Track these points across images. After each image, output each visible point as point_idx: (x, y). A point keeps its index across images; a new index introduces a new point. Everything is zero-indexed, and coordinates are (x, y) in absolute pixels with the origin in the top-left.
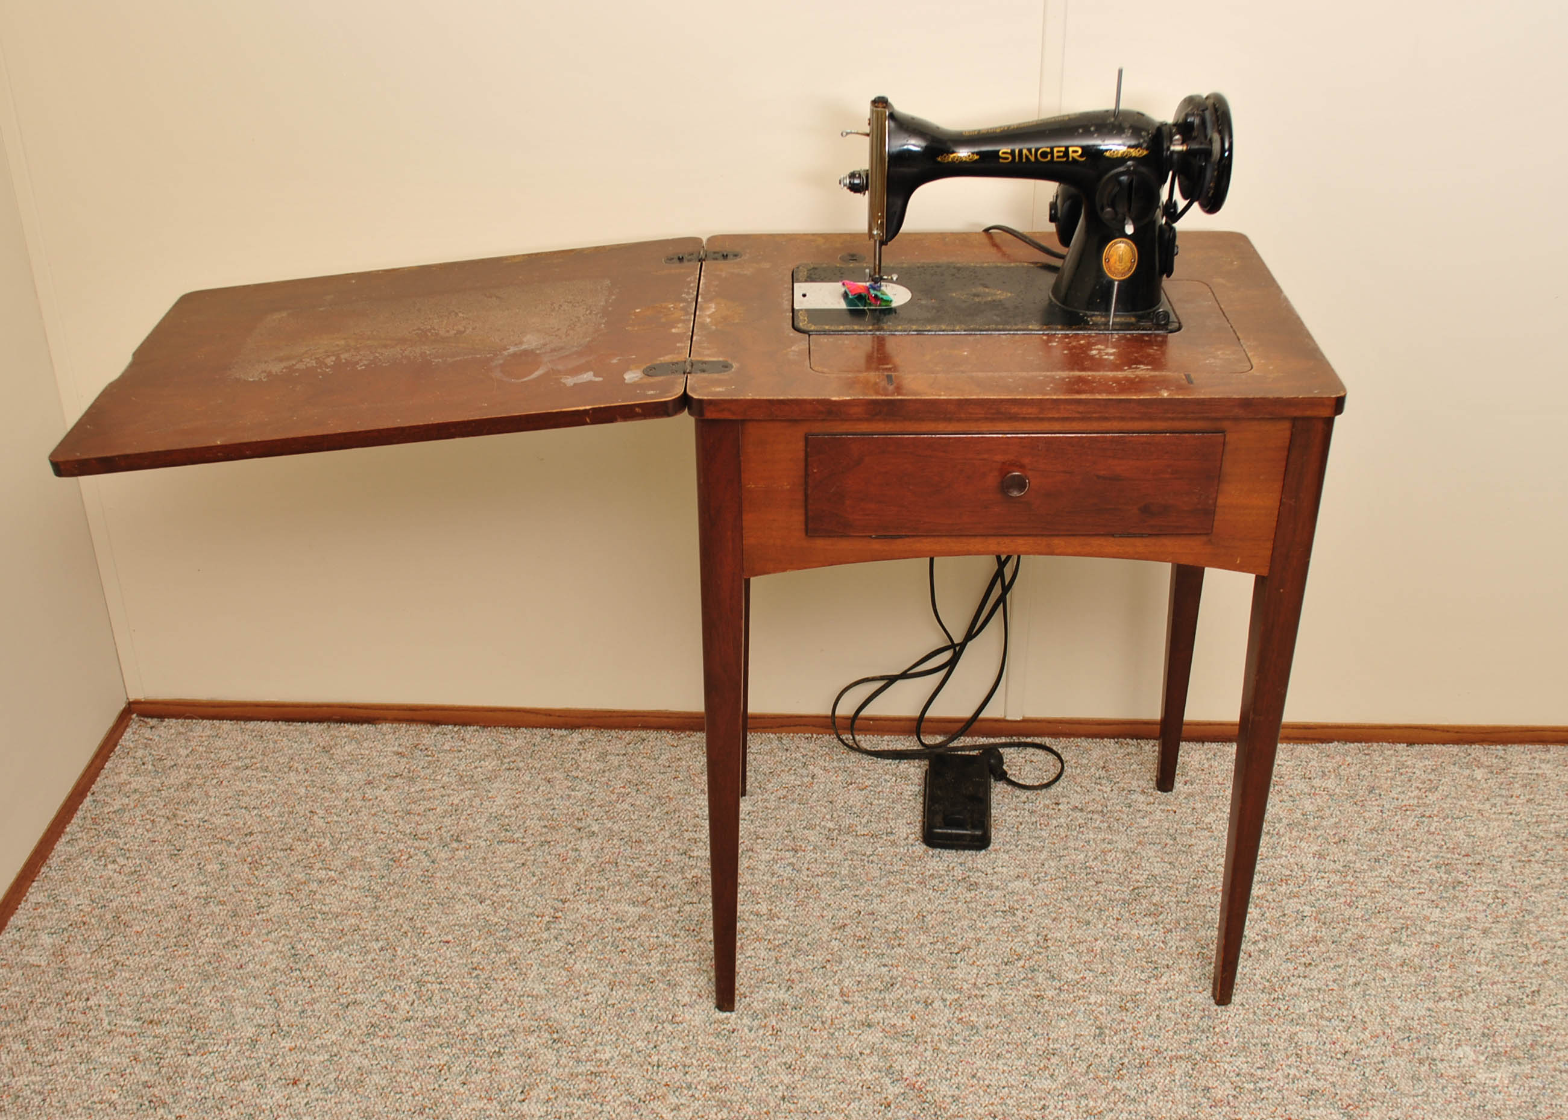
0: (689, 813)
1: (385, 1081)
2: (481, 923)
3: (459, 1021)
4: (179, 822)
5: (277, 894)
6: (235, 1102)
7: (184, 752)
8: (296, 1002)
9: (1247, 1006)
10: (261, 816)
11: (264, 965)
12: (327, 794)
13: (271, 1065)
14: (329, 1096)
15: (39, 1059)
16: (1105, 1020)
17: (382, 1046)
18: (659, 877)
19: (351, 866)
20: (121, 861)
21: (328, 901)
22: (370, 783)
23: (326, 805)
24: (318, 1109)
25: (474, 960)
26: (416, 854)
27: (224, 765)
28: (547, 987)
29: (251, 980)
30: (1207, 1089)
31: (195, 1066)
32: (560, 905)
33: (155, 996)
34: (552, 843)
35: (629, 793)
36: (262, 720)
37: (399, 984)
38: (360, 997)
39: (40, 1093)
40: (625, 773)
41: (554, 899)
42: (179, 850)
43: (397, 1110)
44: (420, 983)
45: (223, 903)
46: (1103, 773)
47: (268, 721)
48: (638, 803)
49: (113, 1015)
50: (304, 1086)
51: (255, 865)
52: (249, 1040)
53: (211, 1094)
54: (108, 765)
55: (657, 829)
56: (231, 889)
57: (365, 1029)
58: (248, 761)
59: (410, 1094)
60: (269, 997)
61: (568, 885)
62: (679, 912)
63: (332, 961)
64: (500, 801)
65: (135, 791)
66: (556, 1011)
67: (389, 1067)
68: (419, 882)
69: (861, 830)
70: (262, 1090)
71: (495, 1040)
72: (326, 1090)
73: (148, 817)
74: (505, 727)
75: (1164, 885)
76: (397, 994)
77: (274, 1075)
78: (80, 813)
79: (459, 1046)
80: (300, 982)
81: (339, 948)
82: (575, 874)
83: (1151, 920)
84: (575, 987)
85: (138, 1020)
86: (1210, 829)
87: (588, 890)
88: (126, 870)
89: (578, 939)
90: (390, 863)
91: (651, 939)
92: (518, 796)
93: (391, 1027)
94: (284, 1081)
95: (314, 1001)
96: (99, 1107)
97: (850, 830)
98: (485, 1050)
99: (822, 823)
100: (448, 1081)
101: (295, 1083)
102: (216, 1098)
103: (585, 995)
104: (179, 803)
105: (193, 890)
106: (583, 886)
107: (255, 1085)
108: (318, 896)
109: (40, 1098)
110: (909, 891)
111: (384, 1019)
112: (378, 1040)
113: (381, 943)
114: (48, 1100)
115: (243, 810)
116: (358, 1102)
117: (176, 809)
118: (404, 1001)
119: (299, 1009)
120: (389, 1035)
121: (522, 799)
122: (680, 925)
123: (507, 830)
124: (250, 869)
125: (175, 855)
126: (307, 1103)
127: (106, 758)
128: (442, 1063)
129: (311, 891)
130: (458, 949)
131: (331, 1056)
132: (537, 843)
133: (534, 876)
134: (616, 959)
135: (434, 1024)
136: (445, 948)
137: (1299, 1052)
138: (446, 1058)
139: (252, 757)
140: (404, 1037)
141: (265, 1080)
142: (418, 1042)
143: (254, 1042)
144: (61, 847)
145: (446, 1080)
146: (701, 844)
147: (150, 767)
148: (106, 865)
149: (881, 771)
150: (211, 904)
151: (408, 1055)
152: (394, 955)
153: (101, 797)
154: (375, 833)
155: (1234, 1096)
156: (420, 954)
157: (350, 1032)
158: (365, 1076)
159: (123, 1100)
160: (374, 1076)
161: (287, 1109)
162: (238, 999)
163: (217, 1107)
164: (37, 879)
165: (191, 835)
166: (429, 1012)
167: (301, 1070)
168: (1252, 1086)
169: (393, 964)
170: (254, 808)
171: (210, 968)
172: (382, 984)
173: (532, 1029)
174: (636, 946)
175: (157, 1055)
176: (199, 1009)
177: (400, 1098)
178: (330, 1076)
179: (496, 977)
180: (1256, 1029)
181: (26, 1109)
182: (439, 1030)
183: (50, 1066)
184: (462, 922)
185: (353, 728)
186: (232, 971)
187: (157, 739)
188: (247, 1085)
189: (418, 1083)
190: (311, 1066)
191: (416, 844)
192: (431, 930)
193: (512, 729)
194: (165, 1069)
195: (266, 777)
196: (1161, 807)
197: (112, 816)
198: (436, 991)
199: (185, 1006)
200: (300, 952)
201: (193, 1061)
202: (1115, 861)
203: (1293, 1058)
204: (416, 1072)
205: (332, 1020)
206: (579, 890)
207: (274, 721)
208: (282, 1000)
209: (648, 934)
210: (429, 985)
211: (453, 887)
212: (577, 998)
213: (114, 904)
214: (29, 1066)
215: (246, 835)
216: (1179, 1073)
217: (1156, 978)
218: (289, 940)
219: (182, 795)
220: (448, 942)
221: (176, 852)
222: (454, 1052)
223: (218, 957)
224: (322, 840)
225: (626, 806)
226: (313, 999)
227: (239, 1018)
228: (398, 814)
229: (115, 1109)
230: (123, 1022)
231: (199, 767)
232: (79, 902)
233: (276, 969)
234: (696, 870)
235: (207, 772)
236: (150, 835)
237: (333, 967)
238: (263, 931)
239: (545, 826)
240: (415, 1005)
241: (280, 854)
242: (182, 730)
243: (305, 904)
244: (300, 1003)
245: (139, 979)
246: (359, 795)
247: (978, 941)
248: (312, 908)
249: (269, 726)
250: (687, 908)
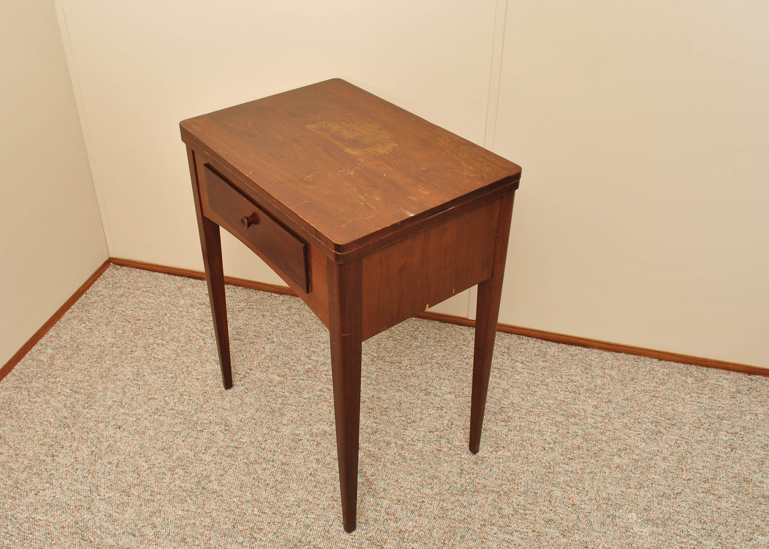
0: (316, 339)
1: (153, 434)
2: (215, 373)
3: (191, 414)
4: (114, 310)
5: (140, 347)
6: (94, 431)
7: (125, 281)
8: (131, 394)
9: (534, 473)
10: (145, 313)
11: (125, 376)
12: (174, 308)
13: (113, 419)
14: (130, 436)
15: (31, 399)
16: (466, 467)
17: (158, 419)
18: (294, 366)
19: (172, 340)
20: (87, 323)
21: (158, 353)
22: (192, 305)
23: (172, 312)
24: (124, 440)
25: (206, 389)
26: (199, 339)
27: (139, 289)
28: (231, 406)
29: (118, 382)
30: (501, 509)
31: (85, 413)
32: (249, 371)
33: (81, 381)
34: (255, 343)
35: (295, 326)
36: (159, 272)
37: (173, 394)
38: (156, 396)
39: (27, 413)
40: (296, 317)
41: (247, 368)
42: (109, 322)
43: (154, 447)
44: (182, 395)
45: (119, 347)
46: (506, 350)
47: (162, 273)
48: (297, 331)
49: (63, 386)
50: (122, 430)
51: (136, 333)
52: (109, 407)
53: (87, 426)
54: (96, 283)
55: (301, 344)
56: (124, 342)
57: (153, 410)
58: (148, 289)
59: (161, 441)
60: (122, 390)
61: (255, 363)
62: (296, 383)
63: (151, 379)
64: (241, 321)
65: (102, 295)
66: (231, 417)
67: (157, 428)
68: (196, 351)
69: (387, 359)
70: (106, 429)
71: (202, 425)
72: (130, 434)
73: (103, 306)
74: (254, 289)
75: (516, 408)
76: (171, 398)
77: (112, 423)
78: (79, 301)
79: (187, 425)
80: (136, 386)
81: (156, 374)
82: (259, 358)
83: (503, 424)
84: (242, 408)
85: (71, 390)
86: (547, 385)
87: (262, 367)
88: (88, 327)
89: (251, 387)
90: (188, 341)
91: (281, 393)
92: (248, 320)
93: (164, 412)
94: (116, 426)
95: (139, 395)
96: (45, 423)
97: (383, 359)
98: (197, 428)
99: (372, 353)
100: (178, 439)
101: (119, 428)
102: (88, 428)
103: (245, 412)
104: (116, 303)
105: (110, 340)
106: (261, 364)
107: (104, 426)
108: (155, 351)
109: (26, 415)
110: (399, 390)
111: (162, 407)
112: (157, 416)
113: (172, 375)
114: (28, 416)
115: (139, 309)
116: (140, 441)
117: (114, 305)
118: (173, 401)
119: (132, 397)
120: (162, 414)
121: (250, 322)
122: (295, 388)
123: (239, 335)
124: (134, 334)
125: (108, 324)
126: (121, 437)
127: (96, 280)
128: (178, 431)
129: (153, 348)
130: (201, 383)
131: (137, 419)
132: (249, 342)
133: (243, 356)
134: (263, 399)
135: (181, 413)
136: (196, 381)
137: (551, 500)
138: (180, 429)
139: (150, 288)
140: (167, 417)
141: (109, 424)
142: (172, 420)
143: (110, 407)
144: (67, 314)
145: (177, 438)
146: (317, 354)
147: (111, 286)
148: (81, 324)
149: (406, 333)
150: (114, 347)
151: (166, 425)
152: (175, 381)
153: (88, 296)
154: (187, 327)
155: (512, 515)
156: (186, 382)
157: (148, 411)
158: (147, 430)
159: (55, 422)
160: (150, 431)
161: (113, 438)
162: (110, 389)
163: (87, 432)
164: (54, 325)
165: (116, 316)
166: (181, 408)
167: (124, 423)
168: (522, 512)
169: (174, 385)
170: (144, 309)
171: (105, 374)
172: (167, 392)
173: (219, 423)
174: (273, 395)
175: (73, 406)
176: (94, 390)
177: (157, 442)
178: (134, 428)
179: (212, 398)
180: (534, 485)
181: (20, 419)
182: (182, 416)
183: (34, 403)
184: (207, 372)
185: (194, 281)
186: (112, 376)
187: (117, 274)
188: (102, 425)
189: (166, 438)
190: (128, 422)
191: (201, 335)
192: (194, 373)
193: (256, 291)
194: (74, 412)
195: (153, 296)
196: (528, 371)
197: (90, 304)
198: (187, 400)
199: (90, 388)
200: (140, 373)
201: (85, 411)
202: (497, 393)
203: (547, 502)
204: (167, 433)
205: (142, 404)
206: (259, 366)
207: (164, 273)
208: (127, 392)
209: (280, 390)
210: (185, 396)
211: (209, 355)
212: (241, 413)
213: (78, 341)
214: (26, 401)
215: (137, 320)
216: (490, 498)
217: (496, 451)
218: (138, 367)
219: (119, 299)
220: (198, 379)
221: (108, 323)
222: (184, 427)
223: (109, 369)
224: (165, 327)
225: (291, 332)
226: (138, 394)
227: (108, 397)
228: (199, 320)
229: (51, 425)
230: (66, 390)
231: (129, 289)
232: (66, 338)
233: (129, 379)
234: (310, 365)
235: (131, 291)
236: (101, 314)
237: (151, 381)
238: (130, 362)
239: (255, 336)
240: (176, 404)
241: (147, 330)
242: (128, 272)
243: (149, 353)
244: (133, 394)
245: (77, 373)
246: (186, 310)
247: (421, 419)
248: (151, 355)
249: (161, 275)
250: (301, 381)
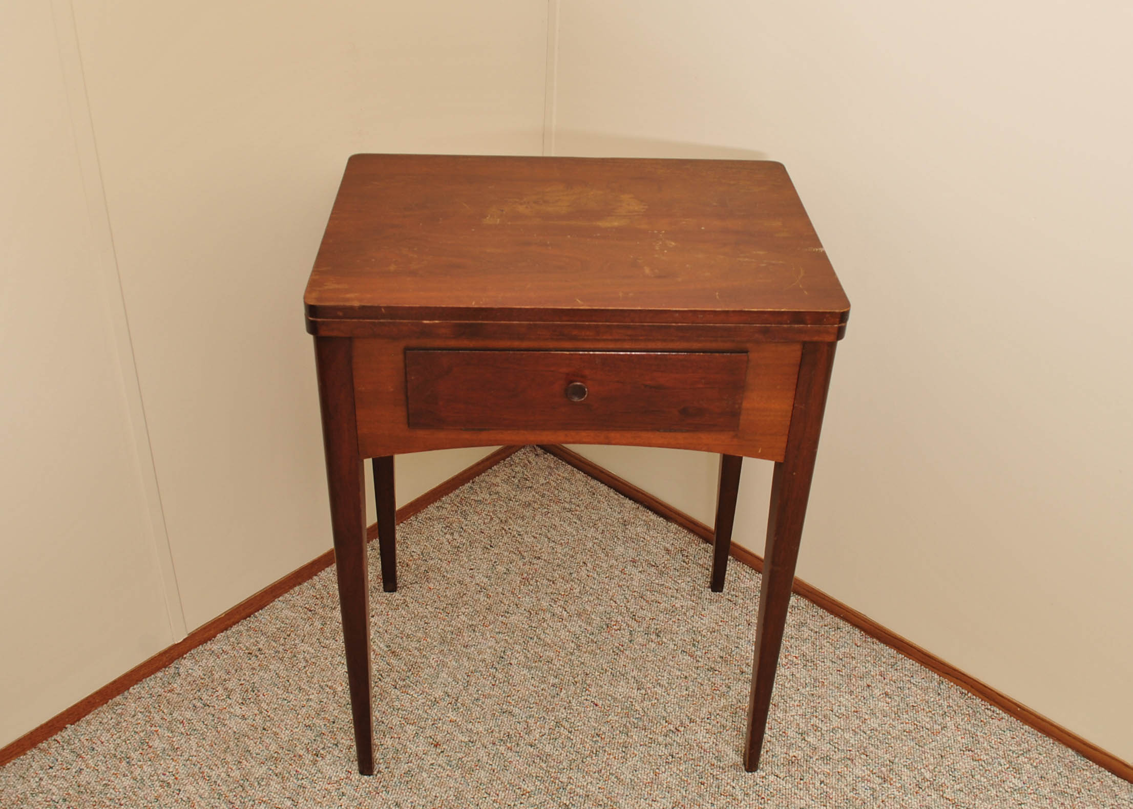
0: (828, 704)
1: (486, 780)
2: (628, 704)
3: (560, 767)
4: (505, 527)
5: (523, 609)
6: (396, 736)
7: (542, 481)
8: (477, 691)
10: (553, 549)
11: (480, 653)
12: (602, 555)
13: (433, 724)
14: (449, 767)
15: (322, 639)
17: (502, 754)
18: (770, 742)
19: (579, 615)
20: (456, 536)
21: (547, 631)
22: (634, 561)
23: (596, 562)
24: (435, 772)
25: (603, 729)
26: (624, 629)
27: (558, 502)
28: (633, 778)
29: (465, 659)
31: (394, 697)
32: (687, 722)
33: (408, 636)
34: (717, 672)
35: (798, 664)
36: (602, 483)
37: (545, 716)
38: (516, 711)
39: (307, 661)
40: (806, 648)
41: (687, 715)
42: (491, 546)
43: (478, 805)
44: (558, 724)
45: (488, 597)
47: (606, 485)
48: (798, 675)
49: (378, 635)
50: (440, 752)
51: (525, 581)
52: (434, 700)
53: (388, 722)
54: (495, 468)
55: (797, 703)
56: (501, 590)
57: (502, 735)
58: (573, 506)
59: (493, 798)
60: (466, 677)
61: (704, 710)
62: (763, 777)
63: (519, 674)
64: (706, 620)
65: (497, 493)
66: (625, 800)
67: (496, 771)
68: (611, 651)
69: (949, 794)
70: (415, 738)
71: (572, 795)
72: (449, 763)
73: (491, 514)
74: (750, 567)
76: (538, 723)
77: (429, 732)
78: (457, 491)
79: (547, 785)
80: (490, 678)
81: (530, 668)
82: (714, 705)
84: (651, 790)
85: (387, 647)
87: (715, 722)
88: (455, 543)
89: (680, 756)
90: (604, 627)
91: (729, 787)
92: (720, 623)
93: (518, 744)
94: (432, 740)
95: (489, 696)
96: (328, 689)
97: (940, 788)
98: (560, 798)
99: (923, 770)
100: (522, 805)
101: (436, 746)
102: (388, 726)
103: (653, 800)
104: (514, 514)
105: (480, 578)
106: (713, 718)
107: (415, 732)
108: (545, 625)
109: (304, 664)
111: (518, 735)
112: (504, 748)
113: (557, 680)
114: (307, 668)
115: (546, 539)
116: (460, 784)
117: (510, 517)
118: (539, 731)
119: (476, 696)
120: (513, 749)
121: (722, 627)
122: (757, 788)
123: (694, 645)
124: (521, 582)
125: (487, 548)
126: (432, 764)
127: (497, 463)
128: (528, 790)
129: (543, 618)
130: (599, 714)
131: (470, 741)
132: (707, 667)
133: (686, 690)
134: (693, 787)
135: (544, 758)
136: (592, 709)
138: (533, 788)
139: (578, 506)
140: (520, 756)
141: (422, 732)
142: (525, 766)
143: (436, 701)
144: (432, 509)
145: (521, 803)
146: (820, 733)
147: (517, 481)
148: (446, 534)
149: (1001, 753)
150: (482, 593)
151: (513, 770)
152: (557, 694)
153: (476, 487)
154: (611, 599)
156: (574, 703)
157: (492, 732)
158: (478, 768)
159: (342, 693)
160: (483, 772)
161: (419, 761)
162: (449, 668)
163: (384, 733)
164: (405, 522)
165: (506, 539)
166: (548, 749)
167: (446, 739)
169: (552, 700)
170: (554, 542)
171: (450, 637)
172: (536, 710)
173: (601, 803)
174: (714, 785)
175: (380, 677)
176: (424, 660)
177: (485, 798)
178: (459, 755)
179: (607, 750)
181: (293, 667)
182: (544, 765)
183: (324, 647)
184: (616, 696)
185: (653, 517)
186: (460, 646)
187: (534, 463)
188: (411, 729)
189: (503, 795)
190: (453, 740)
191: (630, 623)
192: (593, 689)
193: (753, 571)
194: (377, 688)
195: (576, 523)
197: (473, 503)
198: (563, 737)
199: (418, 654)
200: (506, 657)
201: (395, 693)
204: (508, 786)
205: (489, 716)
206: (708, 719)
207: (609, 487)
208: (472, 684)
209: (729, 781)
210: (562, 728)
211: (630, 666)
212: (646, 799)
213: (432, 562)
214: (314, 640)
215: (536, 557)
218: (506, 645)
219: (521, 510)
220: (596, 705)
221: (489, 547)
222: (541, 787)
223: (460, 631)
224: (576, 586)
225: (788, 673)
226: (489, 694)
227: (439, 680)
228: (635, 594)
229: (334, 697)
230: (379, 643)
231: (543, 496)
232: (415, 550)
233: (484, 660)
234: (800, 752)
235: (545, 501)
236: (483, 527)
237: (517, 679)
238: (497, 630)
239: (722, 657)
240: (544, 737)
241: (545, 582)
242: (552, 465)
243: (534, 625)
244: (480, 692)
245: (408, 620)
246: (620, 567)
248: (535, 631)
249: (604, 488)
250: (772, 778)
